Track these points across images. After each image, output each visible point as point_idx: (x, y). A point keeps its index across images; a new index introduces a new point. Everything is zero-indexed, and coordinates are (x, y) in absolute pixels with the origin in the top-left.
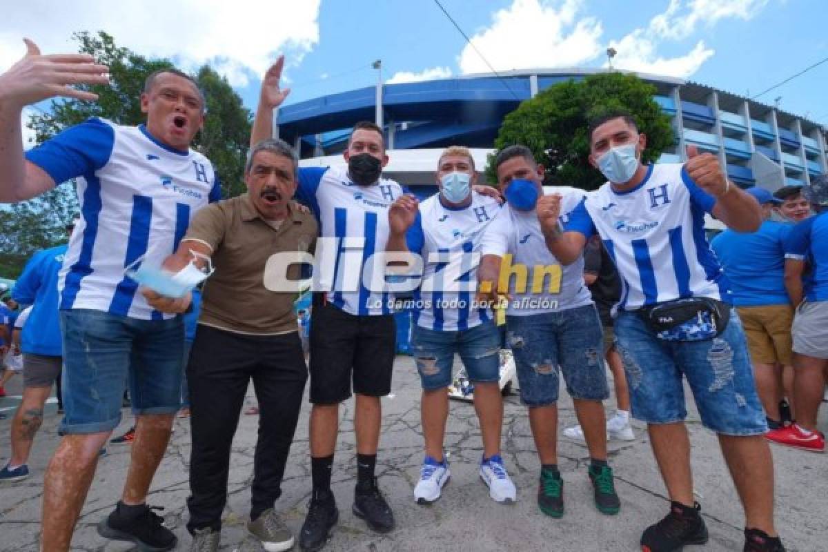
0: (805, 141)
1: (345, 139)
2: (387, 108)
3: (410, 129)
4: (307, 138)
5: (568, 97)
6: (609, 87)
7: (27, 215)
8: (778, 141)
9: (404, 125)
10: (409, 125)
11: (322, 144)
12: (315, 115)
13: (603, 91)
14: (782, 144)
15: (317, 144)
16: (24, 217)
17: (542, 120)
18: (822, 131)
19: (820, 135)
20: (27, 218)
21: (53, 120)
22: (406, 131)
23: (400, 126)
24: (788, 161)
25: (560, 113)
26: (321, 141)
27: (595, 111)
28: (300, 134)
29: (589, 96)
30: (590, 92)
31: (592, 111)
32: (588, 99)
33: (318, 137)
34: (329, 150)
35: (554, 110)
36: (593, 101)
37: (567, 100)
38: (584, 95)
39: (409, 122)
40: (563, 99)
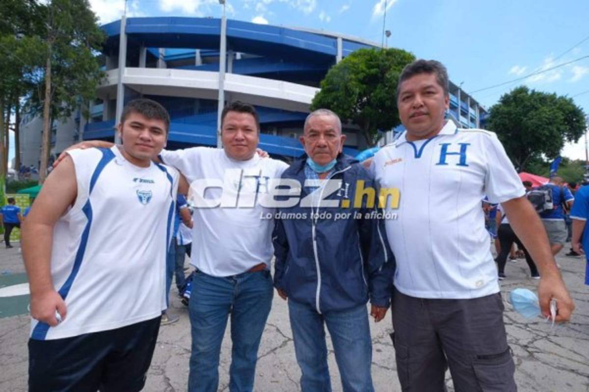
0: (471, 111)
1: (190, 55)
2: (229, 39)
3: (243, 59)
4: (153, 50)
5: (372, 61)
6: (399, 60)
8: (460, 109)
9: (239, 55)
10: (242, 56)
11: (165, 57)
12: (164, 31)
13: (395, 62)
14: (461, 111)
15: (161, 56)
17: (358, 73)
18: (478, 106)
19: (477, 108)
22: (239, 60)
23: (235, 55)
24: (463, 121)
25: (368, 71)
26: (164, 55)
27: (393, 74)
28: (147, 45)
29: (387, 63)
30: (388, 60)
31: (391, 74)
32: (386, 65)
33: (162, 51)
34: (172, 64)
35: (364, 68)
36: (390, 67)
37: (371, 63)
38: (383, 61)
39: (242, 53)
40: (369, 61)
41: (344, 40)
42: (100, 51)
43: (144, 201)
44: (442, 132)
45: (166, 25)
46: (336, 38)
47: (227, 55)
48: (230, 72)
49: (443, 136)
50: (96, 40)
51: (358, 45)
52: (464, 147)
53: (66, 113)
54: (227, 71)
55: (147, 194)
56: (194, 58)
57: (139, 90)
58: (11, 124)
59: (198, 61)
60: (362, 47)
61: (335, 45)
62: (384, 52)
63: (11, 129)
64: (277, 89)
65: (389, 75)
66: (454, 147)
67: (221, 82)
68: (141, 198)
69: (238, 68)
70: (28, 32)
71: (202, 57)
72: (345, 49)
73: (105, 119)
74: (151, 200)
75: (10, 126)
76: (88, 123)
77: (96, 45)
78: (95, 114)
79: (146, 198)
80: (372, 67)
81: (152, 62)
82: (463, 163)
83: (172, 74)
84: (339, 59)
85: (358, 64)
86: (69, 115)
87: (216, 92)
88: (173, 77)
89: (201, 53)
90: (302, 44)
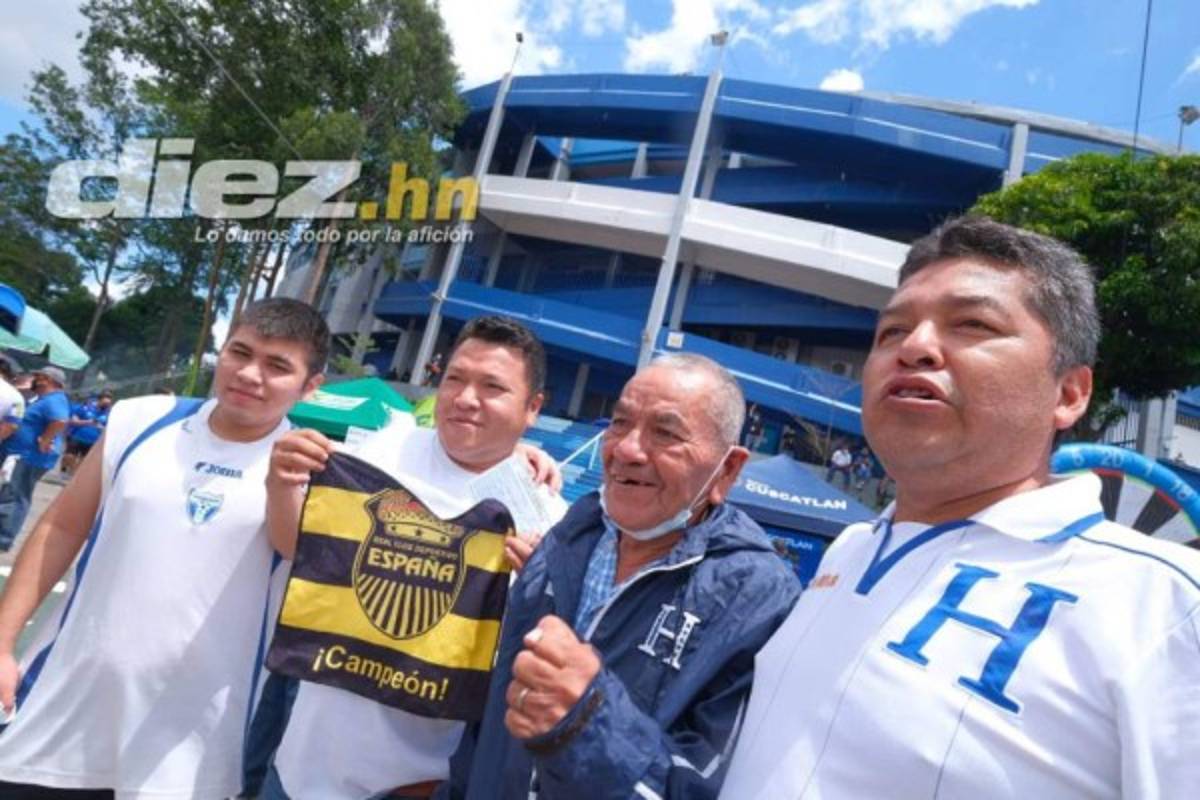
1: (625, 156)
3: (745, 169)
4: (549, 142)
7: (28, 159)
9: (735, 160)
10: (743, 161)
11: (570, 156)
15: (562, 156)
16: (20, 162)
20: (25, 165)
21: (126, 10)
22: (734, 171)
23: (727, 158)
25: (1096, 216)
26: (570, 150)
27: (1184, 230)
28: (539, 132)
29: (1168, 197)
30: (1173, 188)
31: (1176, 230)
32: (1164, 202)
33: (566, 143)
34: (581, 172)
35: (1085, 207)
36: (1178, 207)
37: (1112, 194)
38: (1154, 190)
39: (745, 155)
40: (1107, 187)
41: (1033, 128)
42: (449, 140)
43: (200, 515)
44: (994, 516)
45: (586, 91)
46: (1011, 124)
47: (706, 158)
48: (704, 198)
49: (990, 531)
50: (445, 119)
51: (1080, 143)
52: (1037, 610)
53: (359, 256)
54: (697, 194)
55: (211, 500)
56: (633, 160)
57: (500, 223)
58: (266, 269)
59: (639, 170)
60: (1087, 149)
61: (1007, 144)
62: (1164, 165)
63: (265, 277)
64: (816, 246)
65: (1169, 233)
66: (997, 601)
67: (677, 219)
68: (192, 509)
69: (726, 188)
70: (339, 104)
71: (649, 159)
72: (1033, 155)
73: (423, 276)
74: (215, 518)
75: (263, 272)
76: (391, 279)
77: (444, 129)
78: (412, 263)
79: (203, 510)
80: (1112, 205)
81: (541, 167)
82: (990, 686)
83: (574, 194)
84: (1012, 178)
85: (1066, 195)
86: (362, 261)
87: (662, 240)
88: (573, 201)
89: (649, 150)
90: (907, 135)
